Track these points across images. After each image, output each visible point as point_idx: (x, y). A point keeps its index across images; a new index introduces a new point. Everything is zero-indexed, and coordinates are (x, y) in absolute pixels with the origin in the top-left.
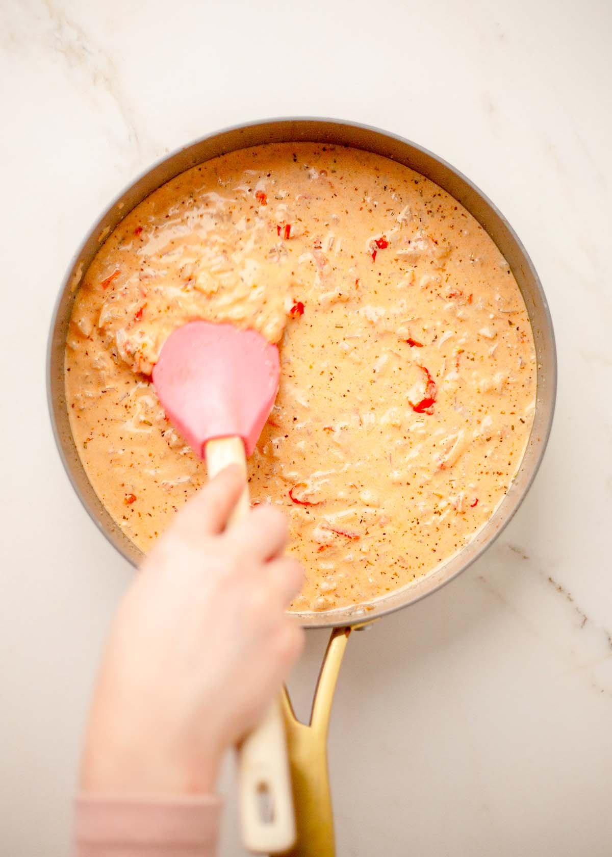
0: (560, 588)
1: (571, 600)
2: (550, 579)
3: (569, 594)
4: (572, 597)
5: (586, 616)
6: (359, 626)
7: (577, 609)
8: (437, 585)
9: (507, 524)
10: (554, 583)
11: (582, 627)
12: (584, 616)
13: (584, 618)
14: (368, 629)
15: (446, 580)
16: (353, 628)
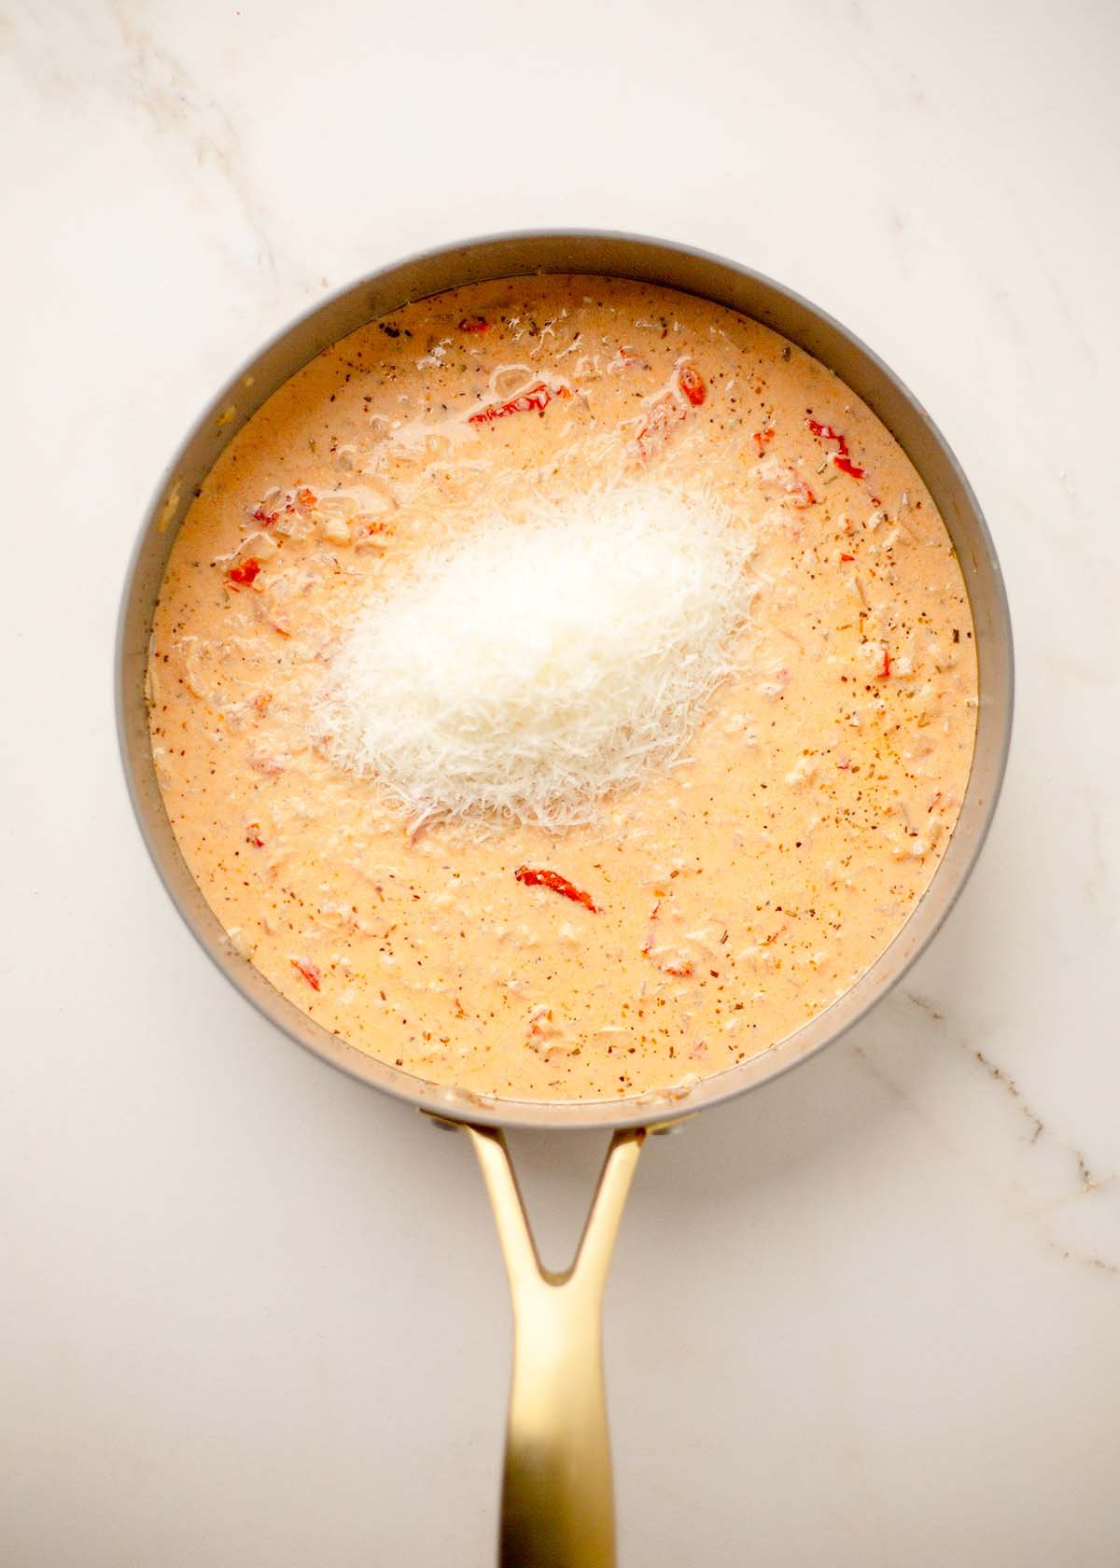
0: (997, 1072)
1: (1015, 1093)
2: (979, 1055)
3: (1012, 1083)
4: (1016, 1088)
5: (1042, 1122)
6: (661, 1126)
7: (1026, 1110)
8: (798, 1057)
9: (924, 949)
10: (986, 1063)
11: (1033, 1142)
12: (1038, 1122)
13: (1037, 1126)
14: (676, 1131)
15: (814, 1047)
16: (649, 1131)
